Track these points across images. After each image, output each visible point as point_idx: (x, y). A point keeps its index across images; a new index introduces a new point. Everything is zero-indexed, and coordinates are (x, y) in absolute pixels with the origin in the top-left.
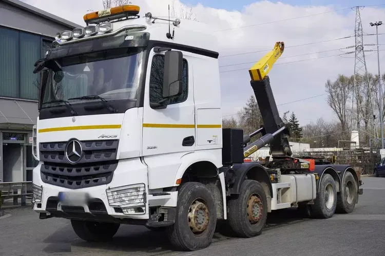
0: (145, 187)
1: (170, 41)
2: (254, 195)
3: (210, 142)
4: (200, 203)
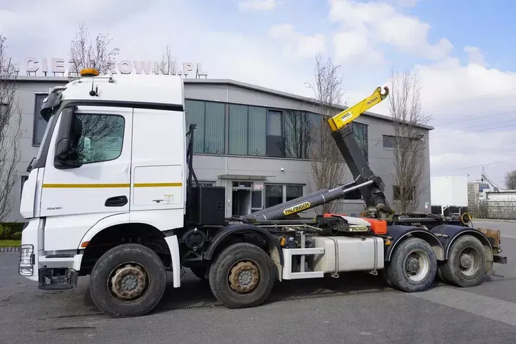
0: (33, 248)
1: (94, 98)
2: (245, 261)
3: (158, 201)
4: (128, 268)
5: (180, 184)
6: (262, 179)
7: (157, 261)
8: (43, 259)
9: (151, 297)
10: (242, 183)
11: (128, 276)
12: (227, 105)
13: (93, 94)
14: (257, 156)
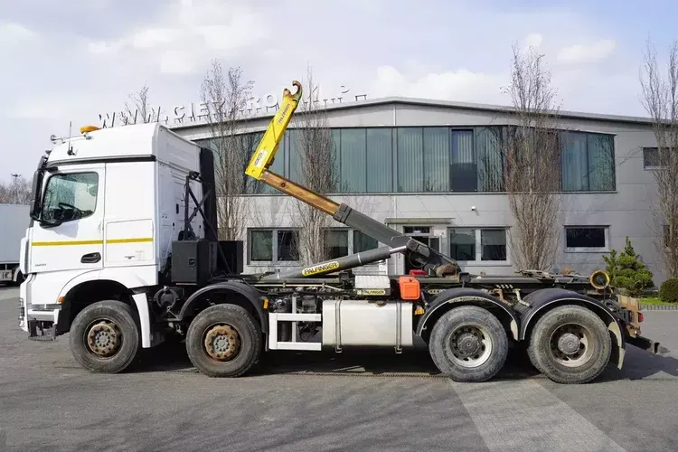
0: (23, 302)
2: (222, 325)
3: (130, 258)
4: (102, 324)
5: (151, 240)
6: (445, 222)
7: (129, 319)
8: (31, 312)
9: (122, 356)
10: (417, 229)
11: (101, 333)
12: (395, 130)
13: (70, 153)
14: (439, 192)
